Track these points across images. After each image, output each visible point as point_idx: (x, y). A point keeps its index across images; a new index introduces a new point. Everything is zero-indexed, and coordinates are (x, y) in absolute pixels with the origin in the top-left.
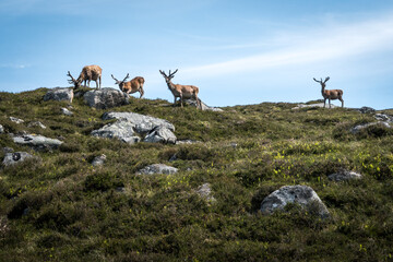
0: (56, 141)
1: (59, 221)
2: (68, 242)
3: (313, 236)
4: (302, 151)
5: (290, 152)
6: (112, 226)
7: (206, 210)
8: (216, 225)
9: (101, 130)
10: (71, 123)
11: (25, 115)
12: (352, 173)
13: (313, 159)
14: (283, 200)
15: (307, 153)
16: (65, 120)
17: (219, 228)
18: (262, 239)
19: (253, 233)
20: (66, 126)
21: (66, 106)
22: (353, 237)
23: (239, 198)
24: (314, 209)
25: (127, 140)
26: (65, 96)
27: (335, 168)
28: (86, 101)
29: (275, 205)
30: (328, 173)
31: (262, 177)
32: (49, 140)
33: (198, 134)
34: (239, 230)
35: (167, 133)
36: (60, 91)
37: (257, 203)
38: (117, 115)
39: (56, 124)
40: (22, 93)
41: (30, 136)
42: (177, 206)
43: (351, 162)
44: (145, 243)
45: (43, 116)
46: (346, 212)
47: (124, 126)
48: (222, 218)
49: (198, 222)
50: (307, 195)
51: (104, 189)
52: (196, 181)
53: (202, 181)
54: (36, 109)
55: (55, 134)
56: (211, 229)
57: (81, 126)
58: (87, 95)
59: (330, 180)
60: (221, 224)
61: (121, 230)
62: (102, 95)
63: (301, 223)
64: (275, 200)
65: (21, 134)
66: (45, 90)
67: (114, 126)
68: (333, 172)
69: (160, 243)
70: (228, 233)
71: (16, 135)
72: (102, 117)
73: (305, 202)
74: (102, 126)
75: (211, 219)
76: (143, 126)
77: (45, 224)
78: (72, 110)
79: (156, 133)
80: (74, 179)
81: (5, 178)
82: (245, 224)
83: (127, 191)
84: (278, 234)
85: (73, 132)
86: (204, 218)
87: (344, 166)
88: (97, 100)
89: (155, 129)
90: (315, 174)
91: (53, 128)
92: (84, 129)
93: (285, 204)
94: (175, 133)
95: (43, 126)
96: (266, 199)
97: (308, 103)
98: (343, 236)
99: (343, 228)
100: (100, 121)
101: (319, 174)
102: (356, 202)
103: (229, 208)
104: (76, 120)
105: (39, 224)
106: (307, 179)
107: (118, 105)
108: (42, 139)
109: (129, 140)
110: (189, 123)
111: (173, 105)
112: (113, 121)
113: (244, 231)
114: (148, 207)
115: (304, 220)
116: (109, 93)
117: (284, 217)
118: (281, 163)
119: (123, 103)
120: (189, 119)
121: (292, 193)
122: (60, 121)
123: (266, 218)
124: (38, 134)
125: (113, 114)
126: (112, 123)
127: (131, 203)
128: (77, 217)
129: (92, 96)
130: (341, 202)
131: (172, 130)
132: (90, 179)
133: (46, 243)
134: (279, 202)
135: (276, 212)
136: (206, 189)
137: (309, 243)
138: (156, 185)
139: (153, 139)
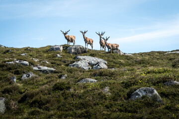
0: (52, 69)
1: (40, 104)
2: (42, 113)
3: (153, 111)
4: (154, 72)
5: (149, 73)
6: (63, 106)
7: (106, 99)
8: (109, 106)
9: (73, 64)
10: (61, 61)
11: (40, 57)
12: (175, 82)
13: (158, 76)
14: (140, 94)
15: (156, 73)
16: (58, 60)
17: (111, 107)
18: (129, 112)
19: (126, 109)
20: (58, 62)
21: (59, 53)
22: (172, 111)
23: (121, 93)
24: (155, 98)
25: (85, 68)
26: (58, 49)
27: (167, 79)
28: (68, 51)
29: (137, 96)
30: (164, 82)
31: (134, 84)
32: (49, 68)
33: (118, 65)
34: (120, 107)
35: (103, 65)
36: (56, 47)
37: (129, 95)
38: (81, 57)
39: (53, 61)
40: (40, 48)
41: (41, 67)
42: (93, 97)
43: (175, 77)
44: (76, 114)
45: (48, 58)
46: (170, 99)
47: (84, 62)
48: (112, 102)
49: (101, 104)
50: (152, 92)
51: (61, 89)
52: (103, 86)
53: (106, 86)
54: (45, 55)
55: (52, 66)
56: (107, 107)
57: (65, 62)
58: (68, 48)
59: (164, 85)
60: (112, 105)
61: (67, 107)
62: (75, 48)
63: (148, 105)
64: (137, 94)
65: (37, 66)
66: (50, 46)
67: (79, 62)
68: (166, 81)
69: (82, 113)
70: (115, 109)
71: (34, 66)
72: (74, 58)
73: (151, 95)
74: (74, 62)
75: (107, 103)
76: (93, 62)
77: (34, 105)
78: (61, 55)
79: (98, 65)
80: (49, 85)
81: (22, 85)
82: (123, 105)
83: (72, 90)
84: (137, 109)
85: (61, 65)
86: (104, 102)
87: (171, 79)
88: (73, 51)
89: (98, 64)
90: (158, 82)
91: (52, 63)
92: (66, 63)
93: (141, 96)
94: (107, 65)
95: (47, 62)
96: (133, 94)
97: (171, 51)
98: (167, 110)
99: (167, 107)
100: (74, 60)
101: (160, 82)
102: (175, 95)
103: (116, 97)
104: (63, 59)
105: (31, 105)
106: (154, 84)
107: (82, 53)
108: (46, 68)
109: (86, 68)
110: (114, 60)
111: (107, 53)
112: (79, 60)
113: (122, 108)
114: (80, 97)
115: (150, 103)
116: (78, 47)
117: (140, 102)
118: (143, 77)
119: (85, 52)
120: (114, 59)
121: (145, 91)
122: (56, 60)
123: (132, 102)
124: (44, 66)
125: (79, 57)
126: (78, 61)
127: (72, 95)
128: (48, 102)
129: (71, 49)
130: (168, 95)
131: (106, 64)
132: (56, 85)
133: (32, 113)
134: (139, 95)
135: (137, 99)
136: (107, 89)
137: (150, 114)
138: (85, 88)
139: (97, 68)
